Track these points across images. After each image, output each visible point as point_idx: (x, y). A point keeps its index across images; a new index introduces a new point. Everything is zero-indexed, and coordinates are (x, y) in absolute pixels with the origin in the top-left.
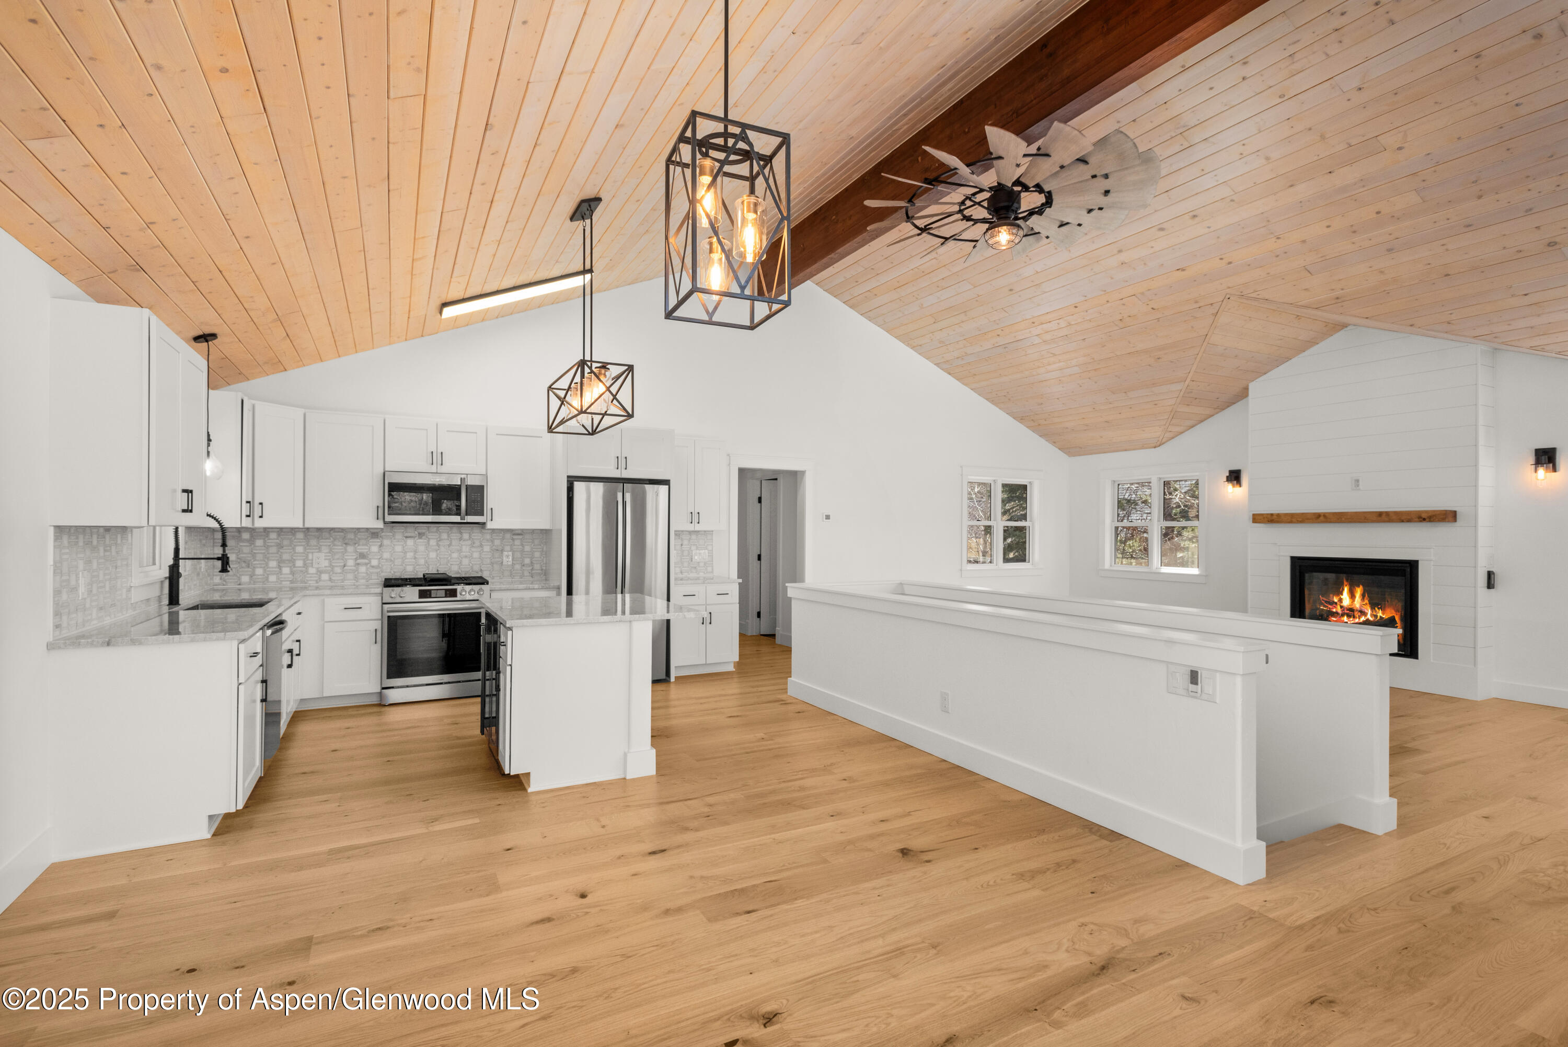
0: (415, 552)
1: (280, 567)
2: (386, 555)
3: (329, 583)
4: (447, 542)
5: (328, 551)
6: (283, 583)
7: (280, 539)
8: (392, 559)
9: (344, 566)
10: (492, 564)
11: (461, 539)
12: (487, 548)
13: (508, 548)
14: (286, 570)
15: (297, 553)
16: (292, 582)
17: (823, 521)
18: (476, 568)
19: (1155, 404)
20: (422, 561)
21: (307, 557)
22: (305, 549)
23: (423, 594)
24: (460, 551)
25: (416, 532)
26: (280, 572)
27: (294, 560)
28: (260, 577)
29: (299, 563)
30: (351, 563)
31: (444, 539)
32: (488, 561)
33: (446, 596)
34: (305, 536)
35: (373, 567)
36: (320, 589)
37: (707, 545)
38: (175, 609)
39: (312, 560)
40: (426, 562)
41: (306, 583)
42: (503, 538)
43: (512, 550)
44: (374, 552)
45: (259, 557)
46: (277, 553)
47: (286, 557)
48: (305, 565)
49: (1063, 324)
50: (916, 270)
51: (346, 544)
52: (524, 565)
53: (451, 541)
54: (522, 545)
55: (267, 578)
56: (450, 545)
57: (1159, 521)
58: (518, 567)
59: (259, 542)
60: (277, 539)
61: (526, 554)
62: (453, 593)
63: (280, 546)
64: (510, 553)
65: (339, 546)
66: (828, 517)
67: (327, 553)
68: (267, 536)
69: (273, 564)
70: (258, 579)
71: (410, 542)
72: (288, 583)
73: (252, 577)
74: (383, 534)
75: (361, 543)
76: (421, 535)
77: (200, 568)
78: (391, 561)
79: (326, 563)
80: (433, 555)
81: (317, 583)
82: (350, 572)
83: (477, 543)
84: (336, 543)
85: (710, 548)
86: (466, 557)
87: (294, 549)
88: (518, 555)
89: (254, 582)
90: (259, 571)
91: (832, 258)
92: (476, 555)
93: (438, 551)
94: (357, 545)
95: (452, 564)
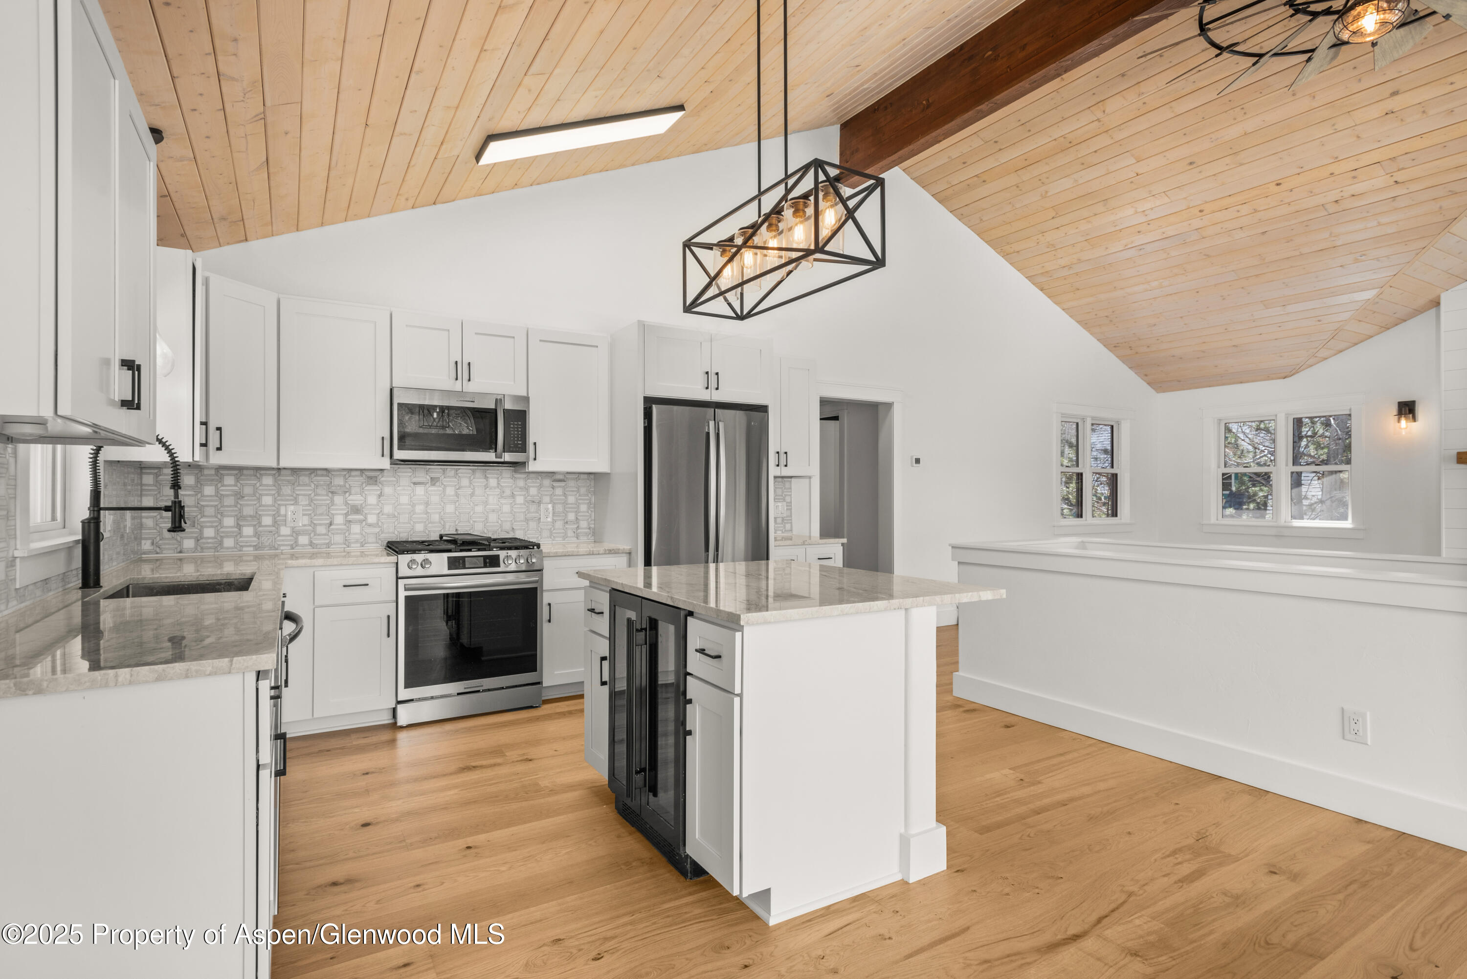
0: (427, 504)
1: (239, 527)
2: (388, 509)
3: (310, 550)
4: (470, 491)
5: (307, 503)
6: (244, 549)
7: (239, 485)
8: (396, 514)
9: (331, 524)
10: (527, 520)
11: (486, 487)
12: (520, 500)
13: (546, 499)
14: (248, 531)
15: (264, 506)
16: (256, 547)
17: (913, 466)
18: (507, 526)
19: (1319, 321)
20: (436, 517)
21: (278, 510)
22: (275, 500)
23: (454, 563)
24: (486, 503)
25: (428, 477)
26: (240, 533)
27: (260, 515)
28: (210, 541)
29: (267, 521)
30: (339, 520)
31: (466, 487)
32: (522, 517)
33: (485, 566)
34: (276, 480)
35: (370, 525)
36: (297, 558)
37: (786, 495)
38: (94, 595)
39: (285, 516)
40: (441, 518)
41: (277, 549)
42: (541, 486)
43: (551, 502)
44: (370, 505)
45: (210, 511)
46: (236, 506)
47: (248, 511)
48: (275, 523)
49: (1245, 209)
50: (1062, 139)
51: (332, 493)
52: (567, 523)
53: (474, 489)
54: (565, 495)
55: (221, 543)
56: (472, 495)
57: (1287, 465)
58: (559, 524)
59: (209, 490)
60: (235, 485)
61: (569, 508)
62: (493, 561)
63: (239, 496)
64: (550, 506)
65: (323, 495)
66: (918, 461)
67: (306, 505)
68: (221, 480)
69: (229, 522)
70: (208, 543)
71: (420, 490)
72: (252, 549)
73: (198, 540)
74: (383, 479)
75: (353, 491)
76: (434, 481)
77: (125, 527)
78: (395, 516)
79: (306, 520)
80: (450, 508)
81: (293, 548)
82: (337, 534)
83: (508, 492)
84: (319, 491)
85: (788, 499)
86: (493, 511)
87: (259, 500)
88: (559, 508)
89: (202, 548)
90: (209, 532)
91: (981, 111)
92: (506, 508)
93: (457, 504)
94: (347, 494)
95: (474, 521)
